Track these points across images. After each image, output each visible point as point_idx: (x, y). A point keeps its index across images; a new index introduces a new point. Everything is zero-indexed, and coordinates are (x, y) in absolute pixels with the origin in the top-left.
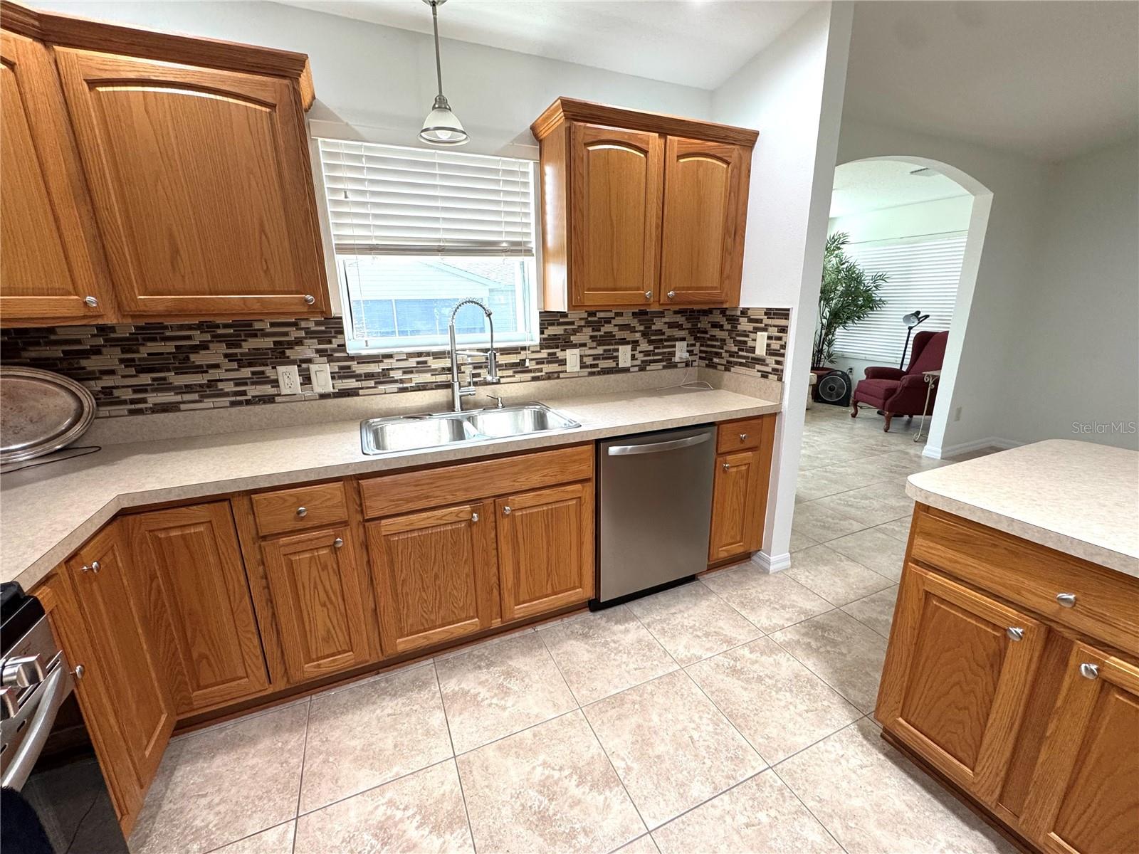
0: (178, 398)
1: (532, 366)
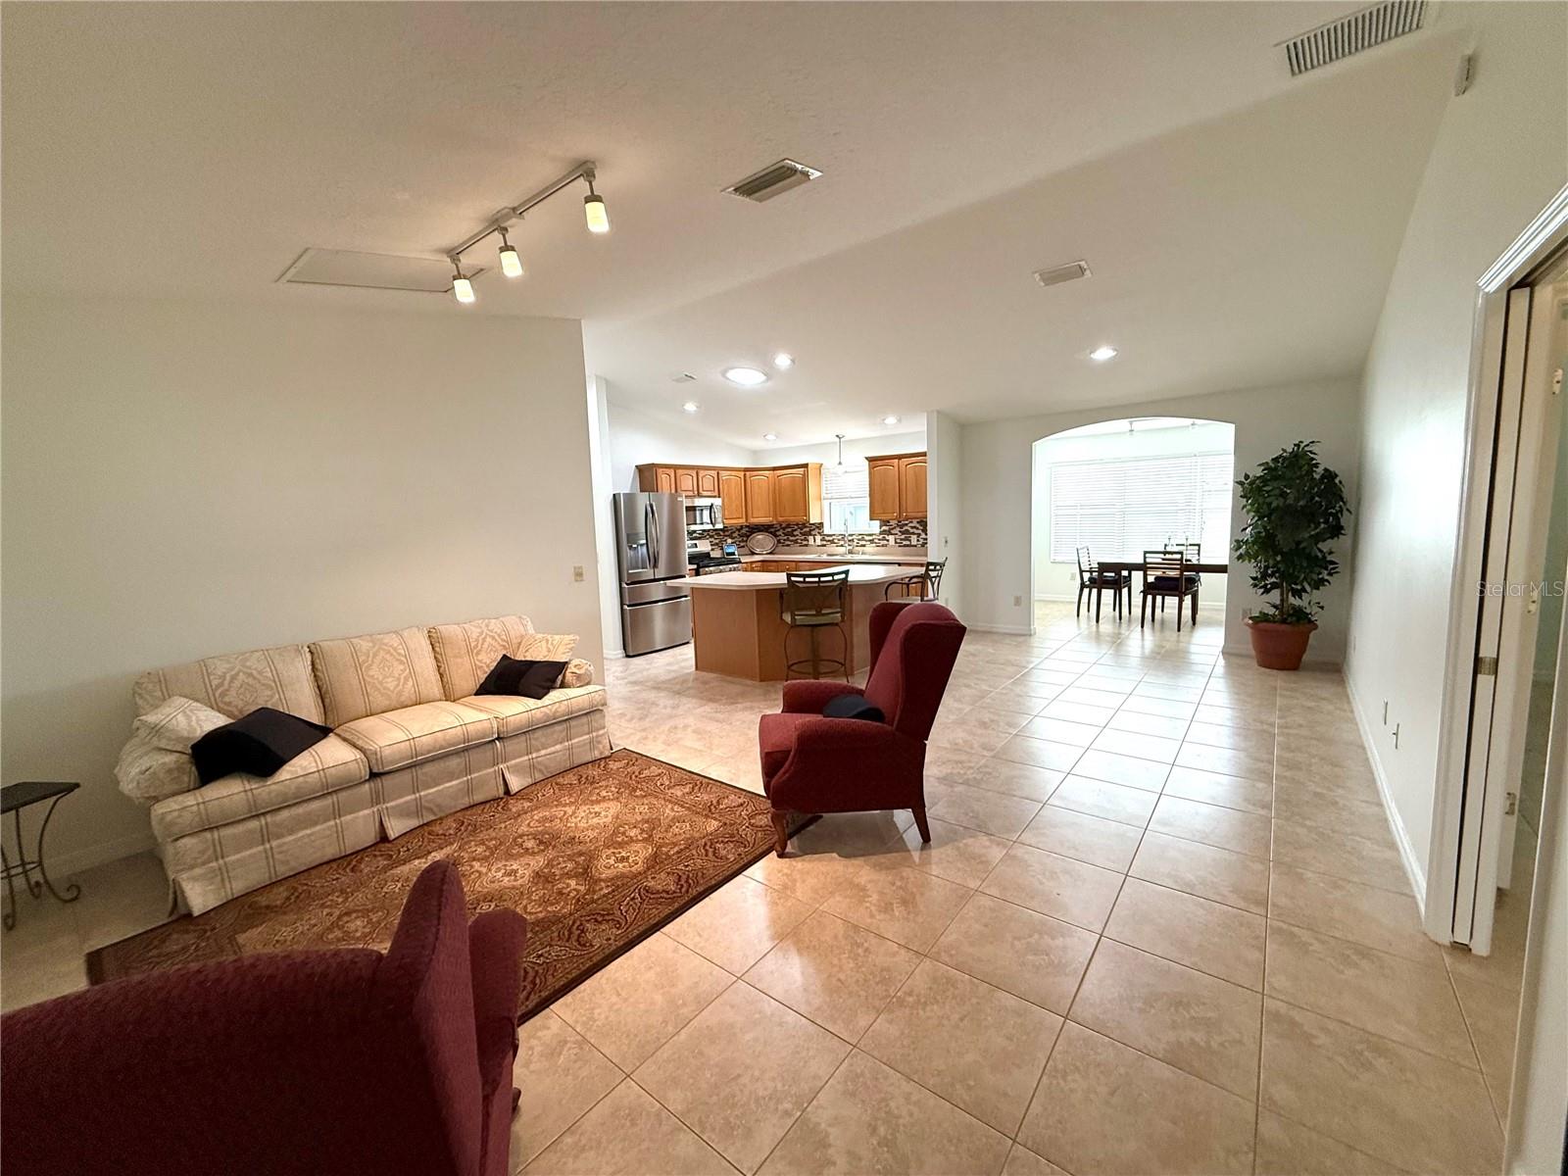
0: (790, 543)
1: (877, 541)
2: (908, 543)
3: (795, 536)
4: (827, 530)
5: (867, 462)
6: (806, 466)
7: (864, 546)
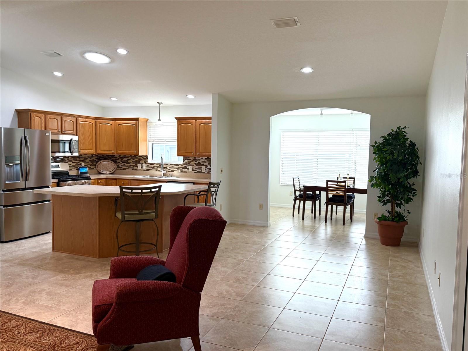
0: (126, 168)
1: (181, 169)
2: (199, 171)
3: (129, 163)
4: (150, 161)
5: (176, 121)
6: (137, 119)
7: (173, 171)
